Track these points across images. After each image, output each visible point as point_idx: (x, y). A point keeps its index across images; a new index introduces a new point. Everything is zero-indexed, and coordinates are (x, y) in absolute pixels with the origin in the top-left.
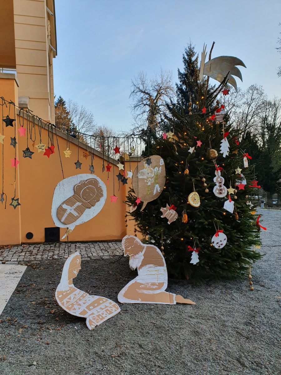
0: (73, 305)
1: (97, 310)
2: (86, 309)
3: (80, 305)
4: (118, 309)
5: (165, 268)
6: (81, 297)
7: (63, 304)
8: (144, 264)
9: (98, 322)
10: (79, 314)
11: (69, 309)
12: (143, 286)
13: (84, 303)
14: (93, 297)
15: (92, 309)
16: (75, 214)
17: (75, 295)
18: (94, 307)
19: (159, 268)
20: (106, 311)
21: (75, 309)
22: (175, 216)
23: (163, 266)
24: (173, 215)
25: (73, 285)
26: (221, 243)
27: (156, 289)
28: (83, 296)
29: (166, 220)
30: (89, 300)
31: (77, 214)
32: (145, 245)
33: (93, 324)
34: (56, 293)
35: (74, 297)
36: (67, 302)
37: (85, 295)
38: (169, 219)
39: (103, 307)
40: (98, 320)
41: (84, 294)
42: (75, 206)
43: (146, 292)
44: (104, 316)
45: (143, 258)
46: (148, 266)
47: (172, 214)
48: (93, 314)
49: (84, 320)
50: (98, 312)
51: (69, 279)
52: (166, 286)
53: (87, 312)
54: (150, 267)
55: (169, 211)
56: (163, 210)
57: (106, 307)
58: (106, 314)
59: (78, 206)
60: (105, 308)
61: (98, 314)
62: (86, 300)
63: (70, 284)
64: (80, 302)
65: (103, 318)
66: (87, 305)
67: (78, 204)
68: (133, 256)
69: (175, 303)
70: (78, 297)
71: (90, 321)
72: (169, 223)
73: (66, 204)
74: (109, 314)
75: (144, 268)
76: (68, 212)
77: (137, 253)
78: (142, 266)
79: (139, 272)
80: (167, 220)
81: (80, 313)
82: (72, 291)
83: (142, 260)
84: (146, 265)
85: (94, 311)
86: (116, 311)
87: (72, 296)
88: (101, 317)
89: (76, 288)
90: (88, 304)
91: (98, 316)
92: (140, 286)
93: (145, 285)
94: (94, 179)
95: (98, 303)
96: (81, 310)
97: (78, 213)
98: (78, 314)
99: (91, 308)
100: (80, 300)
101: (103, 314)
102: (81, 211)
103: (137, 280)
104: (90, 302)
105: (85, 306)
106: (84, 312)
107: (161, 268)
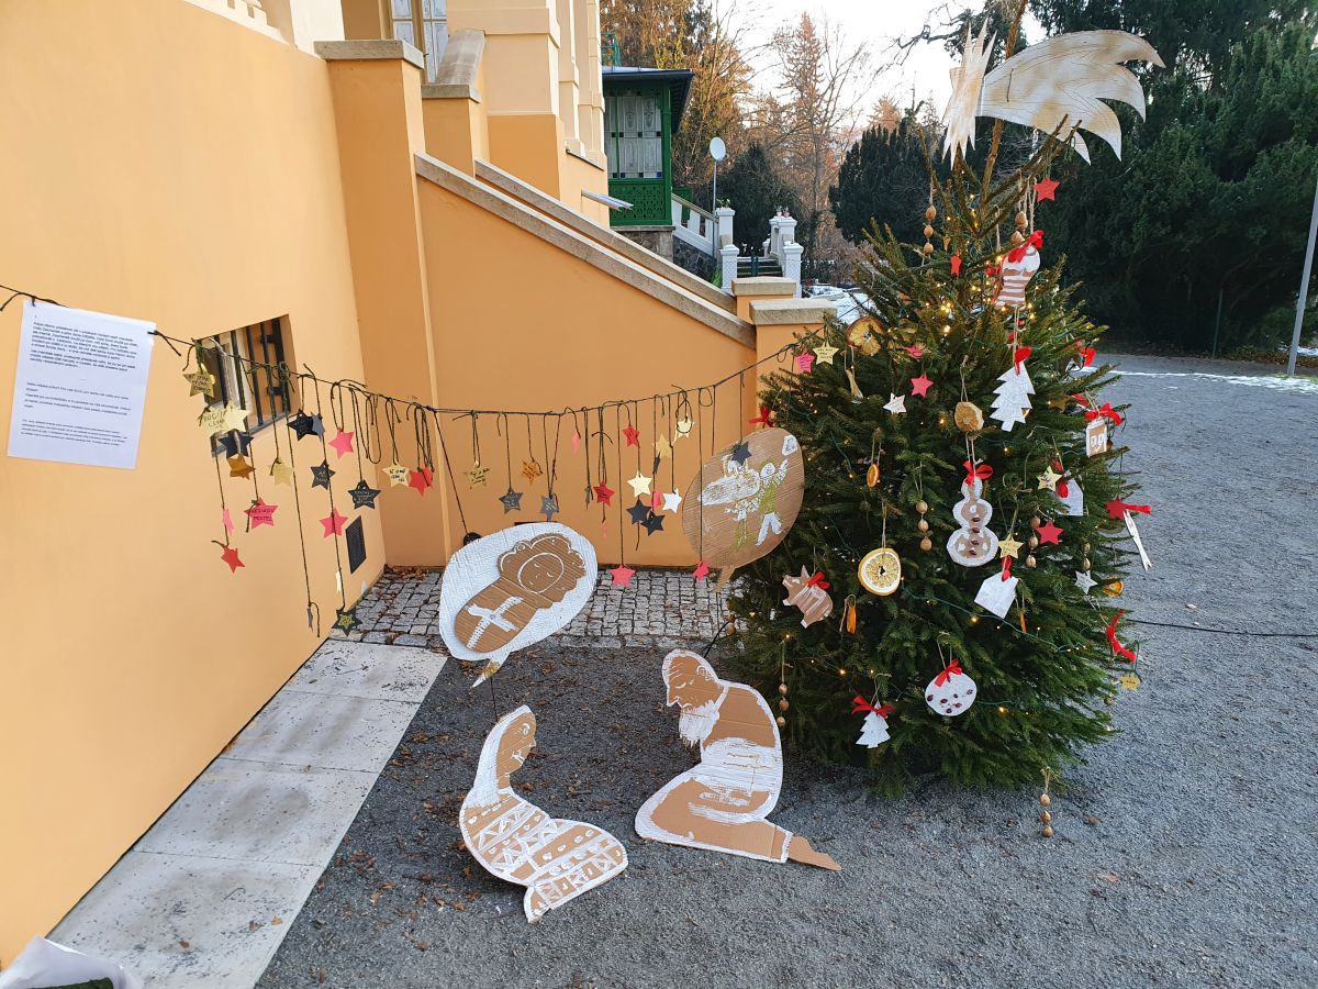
0: (500, 847)
1: (560, 866)
2: (531, 861)
3: (518, 848)
4: (620, 861)
5: (778, 751)
6: (527, 823)
7: (476, 843)
8: (719, 733)
9: (553, 901)
10: (512, 874)
11: (489, 858)
12: (708, 795)
13: (530, 844)
14: (558, 825)
15: (549, 861)
16: (506, 626)
18: (556, 855)
19: (759, 749)
20: (585, 868)
21: (502, 860)
22: (822, 605)
23: (772, 744)
24: (817, 603)
25: (509, 790)
26: (956, 701)
27: (743, 810)
28: (532, 823)
29: (795, 612)
30: (546, 835)
31: (512, 627)
32: (727, 684)
33: (541, 905)
34: (462, 813)
35: (508, 825)
36: (488, 838)
37: (537, 819)
38: (807, 613)
39: (578, 857)
40: (556, 894)
42: (505, 606)
43: (711, 814)
44: (574, 883)
45: (718, 716)
46: (729, 741)
47: (815, 600)
48: (547, 875)
49: (521, 890)
50: (563, 871)
51: (499, 773)
52: (771, 804)
53: (533, 871)
54: (736, 745)
55: (806, 588)
56: (791, 583)
57: (589, 854)
58: (582, 879)
59: (513, 607)
60: (586, 858)
61: (562, 876)
62: (536, 836)
63: (501, 786)
64: (519, 841)
65: (572, 889)
66: (538, 847)
67: (512, 600)
68: (691, 708)
69: (783, 860)
70: (518, 824)
71: (536, 897)
72: (805, 624)
73: (478, 606)
74: (591, 878)
75: (716, 745)
76: (485, 623)
77: (702, 702)
78: (711, 739)
79: (705, 754)
80: (801, 616)
81: (513, 871)
82: (507, 805)
83: (714, 723)
84: (723, 737)
85: (552, 868)
86: (613, 867)
87: (502, 820)
88: (566, 887)
89: (517, 797)
90: (540, 847)
91: (559, 883)
92: (702, 796)
93: (713, 792)
94: (555, 535)
95: (568, 841)
96: (518, 864)
97: (515, 623)
98: (506, 875)
99: (545, 858)
100: (521, 832)
101: (573, 877)
102: (520, 617)
103: (697, 774)
104: (545, 841)
105: (531, 851)
106: (526, 870)
107: (768, 750)
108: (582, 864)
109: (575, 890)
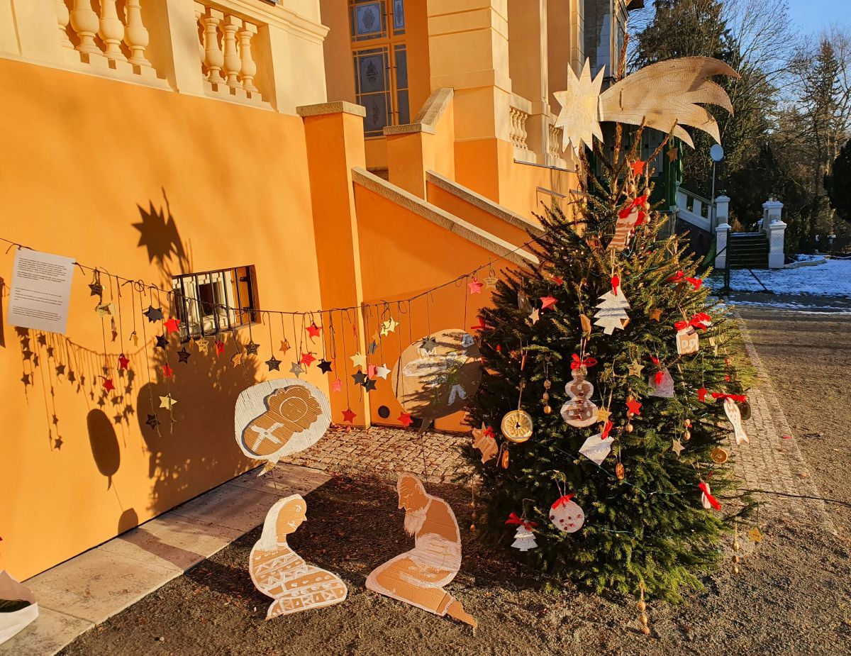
0: (268, 575)
1: (300, 592)
2: (283, 586)
3: (279, 577)
4: (340, 596)
5: (459, 545)
6: (289, 565)
7: (255, 571)
8: (426, 529)
9: (286, 610)
10: (269, 591)
11: (259, 580)
13: (286, 576)
14: (309, 569)
15: (294, 587)
16: (275, 440)
17: (282, 560)
18: (300, 585)
19: (447, 543)
20: (315, 596)
21: (267, 582)
22: (493, 449)
23: (455, 541)
24: (490, 447)
25: (285, 544)
26: (570, 522)
27: (430, 580)
28: (293, 565)
29: (479, 453)
30: (299, 573)
31: (279, 441)
32: (430, 497)
33: (279, 611)
34: (252, 553)
35: (278, 564)
36: (263, 569)
37: (297, 563)
38: (484, 454)
39: (313, 588)
40: (290, 606)
41: (298, 560)
42: (273, 428)
44: (304, 603)
45: (424, 518)
46: (431, 535)
48: (290, 595)
50: (301, 594)
51: (278, 534)
52: (451, 577)
53: (283, 591)
54: (435, 538)
55: (484, 437)
56: (477, 433)
57: (321, 588)
58: (310, 601)
59: (278, 429)
60: (319, 590)
61: (298, 597)
62: (292, 572)
63: (279, 541)
64: (281, 574)
65: (301, 605)
66: (291, 579)
67: (277, 425)
68: (410, 511)
69: (443, 615)
70: (285, 563)
71: (278, 606)
72: (483, 461)
74: (316, 602)
75: (424, 536)
76: (262, 436)
77: (417, 508)
78: (423, 532)
79: (418, 542)
80: (481, 455)
81: (270, 589)
82: (281, 552)
83: (423, 522)
84: (428, 532)
85: (294, 593)
86: (333, 598)
87: (276, 561)
88: (298, 604)
89: (290, 549)
91: (295, 601)
92: (409, 568)
94: (300, 386)
95: (311, 579)
96: (275, 586)
97: (280, 439)
98: (265, 591)
99: (293, 585)
100: (284, 569)
101: (305, 599)
102: (284, 435)
103: (411, 555)
104: (297, 576)
105: (285, 580)
106: (279, 590)
107: (452, 544)
108: (314, 593)
109: (303, 606)
